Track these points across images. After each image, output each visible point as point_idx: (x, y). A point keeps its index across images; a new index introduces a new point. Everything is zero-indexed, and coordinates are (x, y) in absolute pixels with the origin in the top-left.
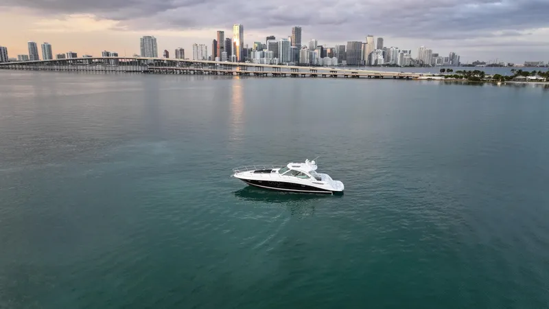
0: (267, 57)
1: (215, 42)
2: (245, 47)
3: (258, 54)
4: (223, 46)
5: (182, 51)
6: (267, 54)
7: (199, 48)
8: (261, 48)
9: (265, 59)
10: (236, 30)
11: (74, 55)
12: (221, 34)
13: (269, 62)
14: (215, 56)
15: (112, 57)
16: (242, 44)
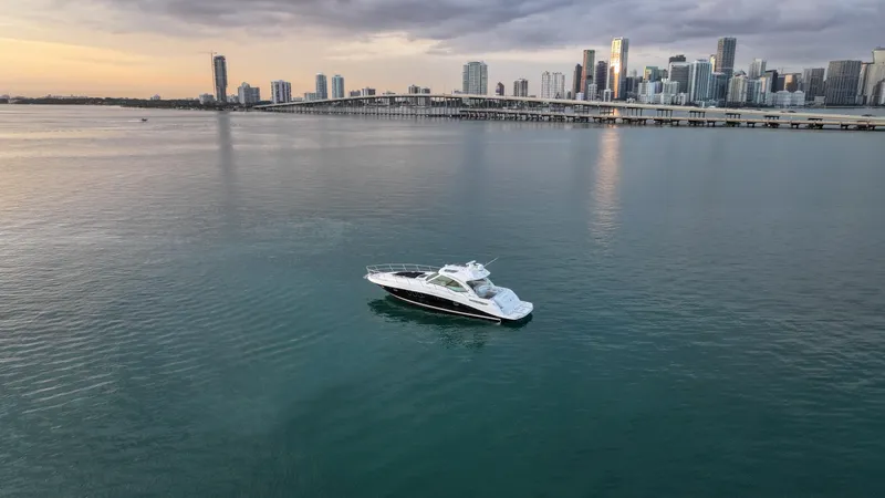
0: (666, 92)
1: (579, 68)
2: (629, 75)
3: (651, 87)
4: (592, 75)
5: (525, 84)
6: (667, 86)
7: (552, 78)
8: (656, 75)
9: (662, 95)
10: (617, 46)
11: (372, 92)
12: (590, 54)
13: (669, 100)
14: (578, 89)
15: (421, 94)
16: (624, 70)
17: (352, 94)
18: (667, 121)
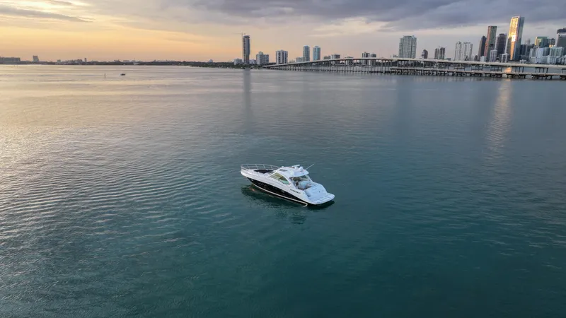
0: (553, 54)
1: (484, 39)
2: (523, 43)
3: (540, 51)
4: (495, 44)
5: (443, 50)
6: (553, 51)
7: (463, 46)
8: (545, 43)
9: (549, 58)
10: (514, 22)
11: (338, 56)
12: (493, 29)
13: (555, 61)
14: (482, 53)
15: (370, 58)
16: (519, 40)
17: (325, 58)
18: (543, 76)
